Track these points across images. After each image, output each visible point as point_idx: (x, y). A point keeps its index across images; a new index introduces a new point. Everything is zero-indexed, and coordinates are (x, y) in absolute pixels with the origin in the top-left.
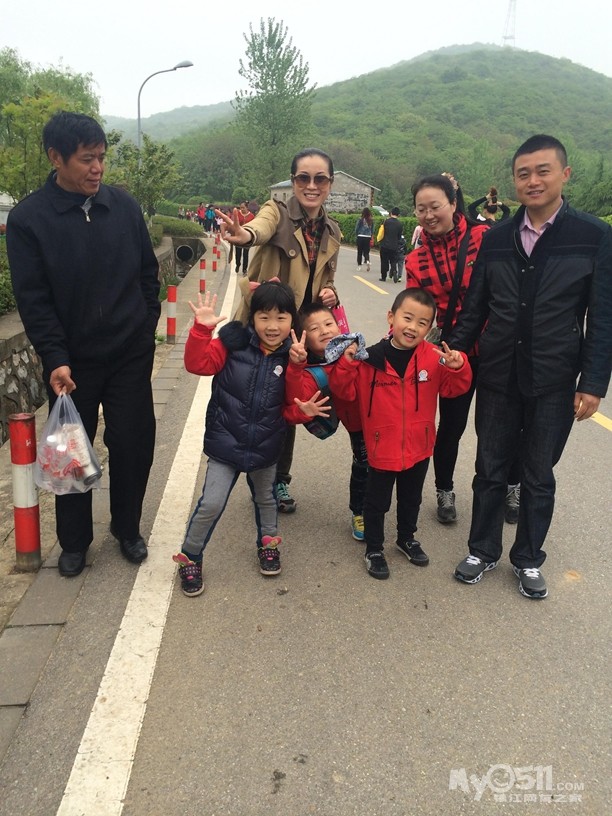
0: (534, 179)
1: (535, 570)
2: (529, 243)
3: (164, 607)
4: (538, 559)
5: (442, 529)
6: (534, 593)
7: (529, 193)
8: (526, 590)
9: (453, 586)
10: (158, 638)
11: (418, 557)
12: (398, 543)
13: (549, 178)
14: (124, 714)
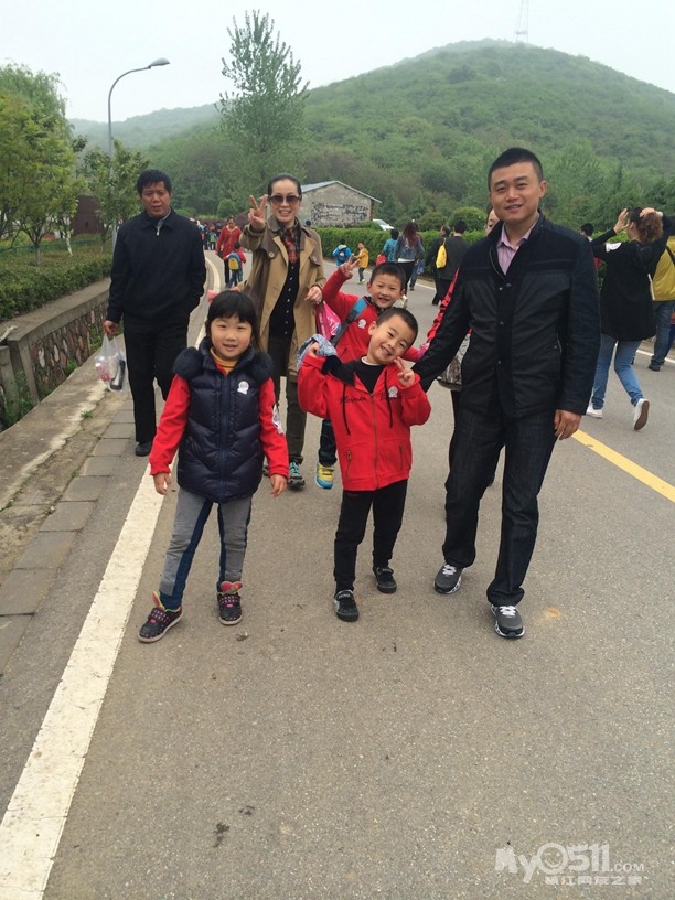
0: (512, 193)
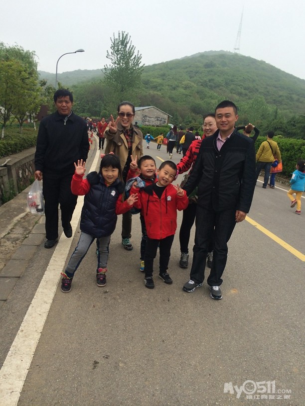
0: (224, 119)
1: (217, 287)
7: (221, 125)
10: (48, 308)
13: (230, 119)
14: (31, 337)
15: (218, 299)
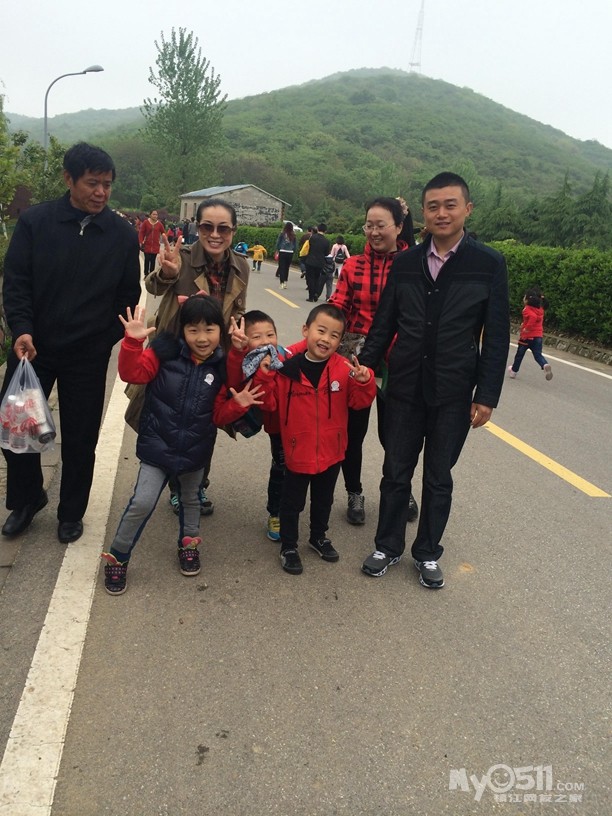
1: (433, 563)
2: (435, 268)
3: (87, 604)
4: (436, 552)
5: (351, 529)
6: (433, 583)
7: (438, 224)
8: (426, 581)
9: (360, 579)
10: (83, 633)
11: (328, 554)
12: (311, 541)
13: (455, 212)
14: (53, 702)
15: (437, 588)
